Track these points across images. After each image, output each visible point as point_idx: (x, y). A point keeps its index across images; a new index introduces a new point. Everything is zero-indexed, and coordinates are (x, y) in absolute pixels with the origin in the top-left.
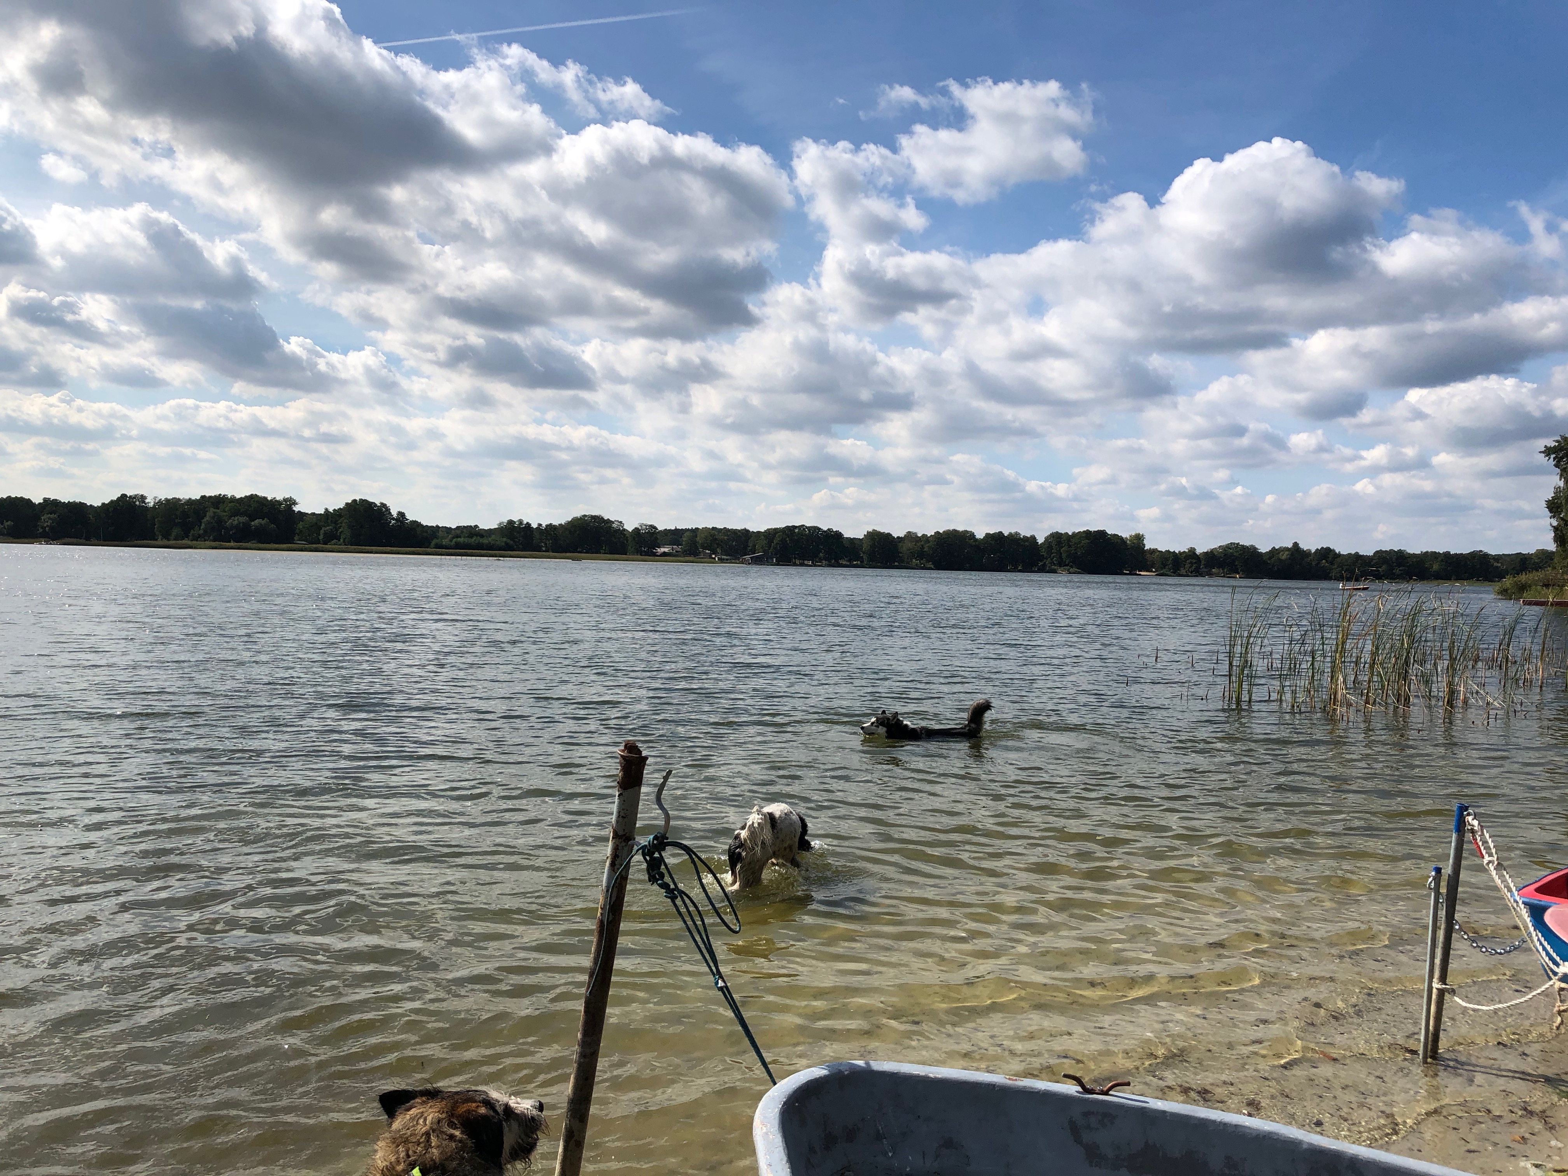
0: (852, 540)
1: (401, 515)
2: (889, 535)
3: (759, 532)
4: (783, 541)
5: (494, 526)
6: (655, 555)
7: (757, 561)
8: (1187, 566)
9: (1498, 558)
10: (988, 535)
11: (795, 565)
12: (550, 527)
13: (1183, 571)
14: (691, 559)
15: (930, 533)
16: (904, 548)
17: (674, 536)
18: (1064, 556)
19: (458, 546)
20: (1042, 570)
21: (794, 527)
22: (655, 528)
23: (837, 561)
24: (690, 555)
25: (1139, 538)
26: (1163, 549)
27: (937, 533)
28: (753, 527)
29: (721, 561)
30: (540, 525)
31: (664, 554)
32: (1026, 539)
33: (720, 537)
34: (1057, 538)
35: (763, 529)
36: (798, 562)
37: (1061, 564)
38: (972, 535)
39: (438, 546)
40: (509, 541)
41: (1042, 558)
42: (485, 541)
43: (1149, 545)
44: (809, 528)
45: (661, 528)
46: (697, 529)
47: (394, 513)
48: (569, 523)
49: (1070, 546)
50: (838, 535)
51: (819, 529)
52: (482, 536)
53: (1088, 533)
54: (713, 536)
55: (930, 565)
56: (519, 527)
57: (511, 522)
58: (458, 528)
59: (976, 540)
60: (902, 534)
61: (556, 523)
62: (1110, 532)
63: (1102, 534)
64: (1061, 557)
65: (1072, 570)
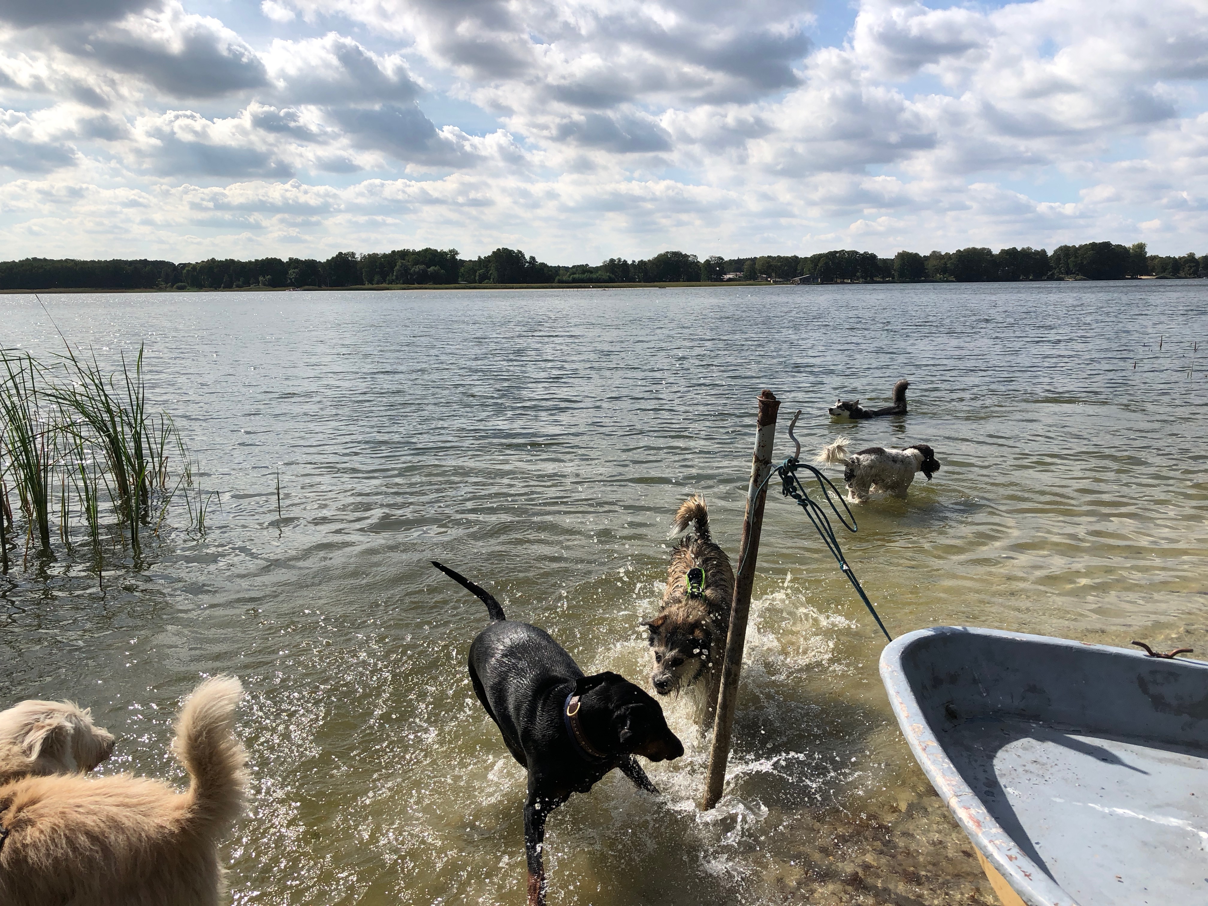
0: (885, 261)
1: (533, 258)
2: (917, 254)
3: (806, 258)
4: (826, 263)
5: (600, 264)
6: (722, 280)
7: (805, 282)
8: (1187, 269)
10: (1003, 251)
11: (837, 283)
12: (641, 262)
13: (1182, 274)
14: (752, 282)
15: (952, 251)
16: (930, 265)
17: (738, 265)
18: (1071, 266)
19: (574, 281)
20: (1051, 278)
21: (836, 252)
22: (722, 259)
23: (872, 278)
24: (750, 279)
25: (1141, 247)
26: (1163, 255)
27: (959, 251)
28: (801, 255)
29: (776, 283)
30: (634, 261)
31: (730, 280)
32: (1037, 253)
33: (773, 263)
34: (1065, 252)
35: (809, 255)
36: (839, 281)
37: (1069, 272)
38: (989, 252)
39: (560, 282)
40: (611, 275)
41: (1050, 268)
42: (594, 276)
43: (1150, 252)
44: (848, 252)
45: (726, 258)
46: (755, 258)
47: (527, 258)
48: (656, 258)
49: (1076, 257)
50: (873, 257)
51: (857, 253)
52: (591, 272)
53: (1094, 245)
54: (768, 263)
55: (952, 278)
56: (618, 264)
57: (612, 261)
58: (574, 267)
59: (993, 256)
60: (928, 254)
61: (646, 259)
62: (1114, 243)
63: (1107, 245)
64: (1068, 267)
65: (1078, 277)
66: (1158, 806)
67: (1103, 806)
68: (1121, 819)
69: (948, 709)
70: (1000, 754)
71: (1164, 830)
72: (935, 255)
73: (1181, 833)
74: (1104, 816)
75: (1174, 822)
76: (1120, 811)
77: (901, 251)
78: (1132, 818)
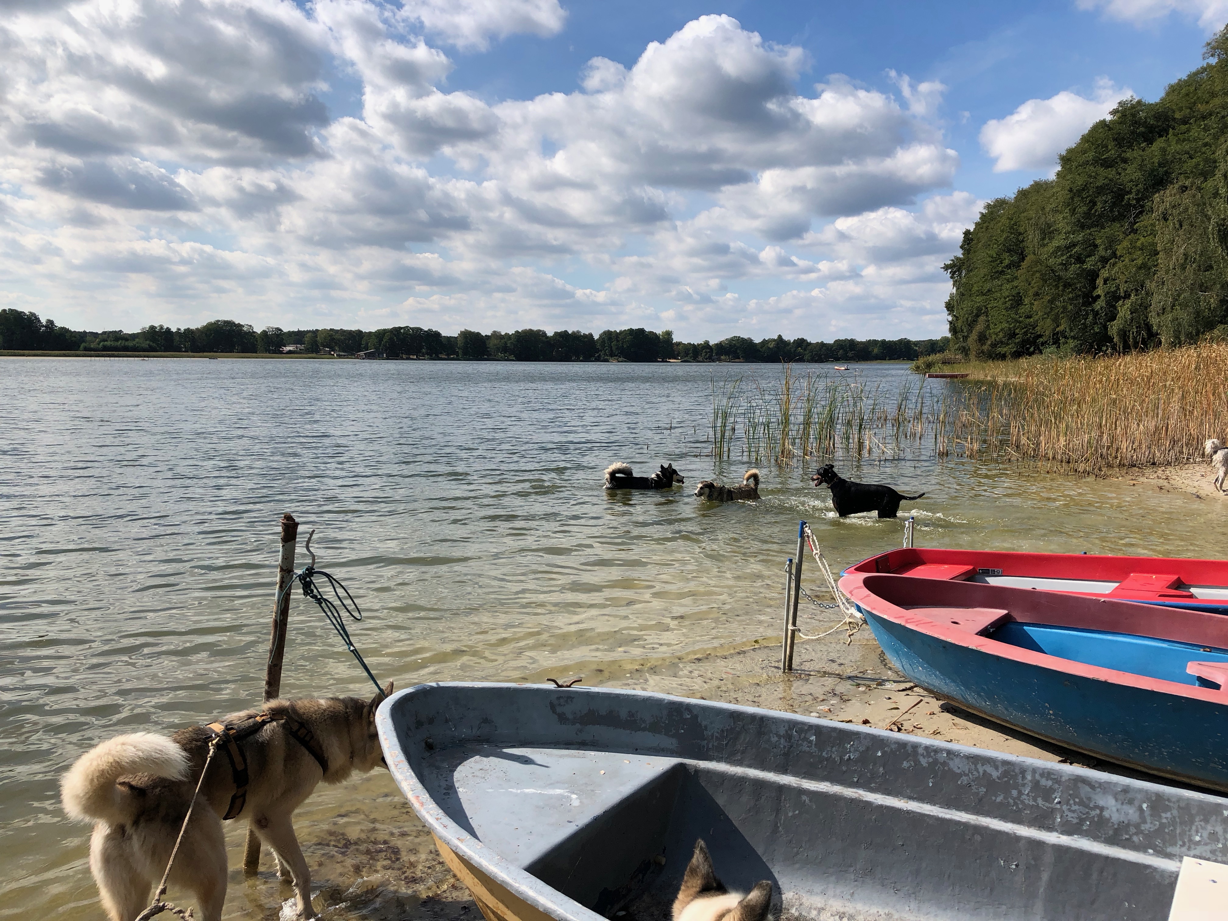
0: (449, 339)
1: (50, 322)
2: (478, 334)
3: (370, 333)
4: (391, 339)
6: (281, 352)
7: (370, 356)
8: (703, 354)
9: (917, 343)
10: (556, 333)
11: (402, 359)
12: (188, 330)
13: (700, 359)
14: (314, 355)
15: (511, 332)
16: (491, 344)
17: (298, 337)
18: (614, 348)
20: (598, 360)
21: (400, 328)
22: (280, 330)
23: (437, 355)
24: (312, 352)
25: (669, 334)
26: (685, 342)
27: (517, 332)
28: (366, 329)
29: (339, 356)
30: (179, 329)
31: (290, 352)
32: (585, 336)
33: (337, 336)
34: (608, 335)
35: (373, 329)
36: (404, 357)
37: (612, 355)
38: (544, 333)
39: (86, 349)
40: (151, 343)
41: (598, 351)
42: (130, 344)
43: (676, 339)
44: (413, 329)
45: (285, 330)
46: (317, 330)
47: (43, 321)
48: (204, 327)
49: (618, 341)
50: (437, 334)
51: (421, 330)
52: (127, 340)
53: (631, 330)
54: (331, 336)
55: (512, 357)
56: (160, 331)
57: (152, 328)
58: (104, 333)
59: (547, 337)
60: (489, 333)
61: (193, 327)
62: (647, 329)
63: (641, 331)
64: (611, 350)
65: (620, 359)
66: (551, 784)
67: (517, 789)
68: (526, 795)
69: (426, 743)
70: (459, 768)
71: (551, 797)
72: (496, 335)
73: (560, 797)
74: (517, 795)
75: (558, 791)
76: (527, 791)
77: (463, 330)
78: (534, 793)
